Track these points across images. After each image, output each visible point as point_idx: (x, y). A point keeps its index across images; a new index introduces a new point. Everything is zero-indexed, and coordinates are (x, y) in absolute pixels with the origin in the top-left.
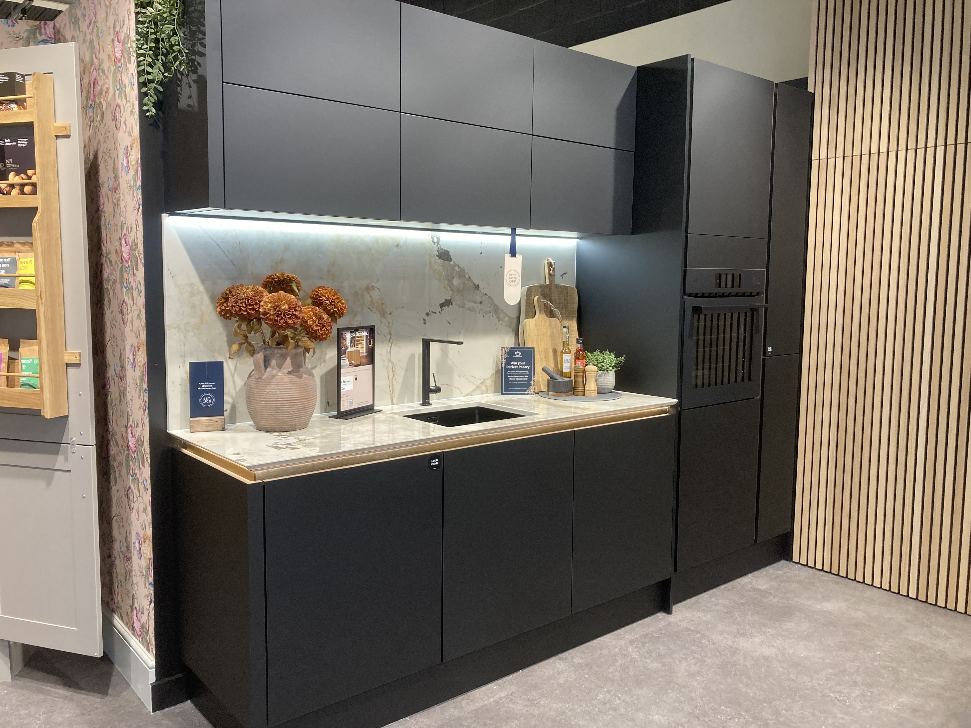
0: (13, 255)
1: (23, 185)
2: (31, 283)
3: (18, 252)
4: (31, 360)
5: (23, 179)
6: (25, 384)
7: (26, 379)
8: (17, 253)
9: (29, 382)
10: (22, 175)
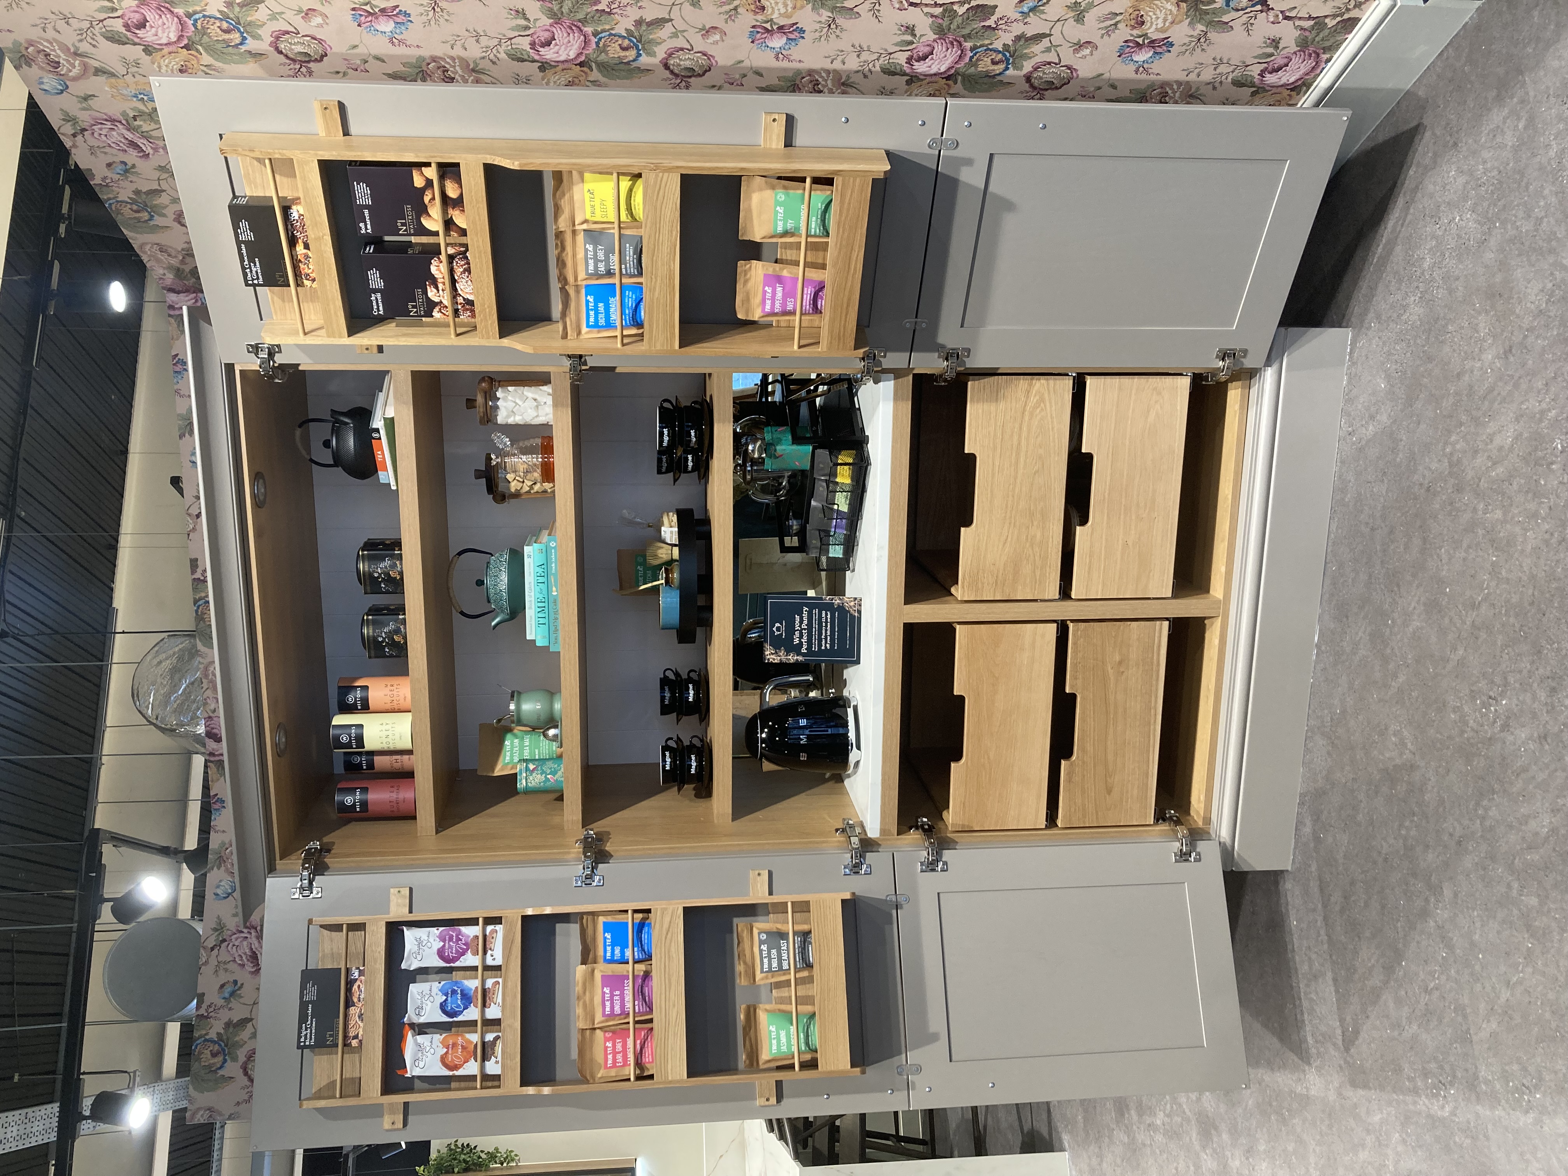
0: (580, 237)
1: (446, 200)
2: (630, 190)
3: (574, 225)
4: (778, 208)
5: (433, 198)
6: (823, 220)
7: (814, 219)
8: (577, 227)
9: (820, 212)
10: (427, 199)
